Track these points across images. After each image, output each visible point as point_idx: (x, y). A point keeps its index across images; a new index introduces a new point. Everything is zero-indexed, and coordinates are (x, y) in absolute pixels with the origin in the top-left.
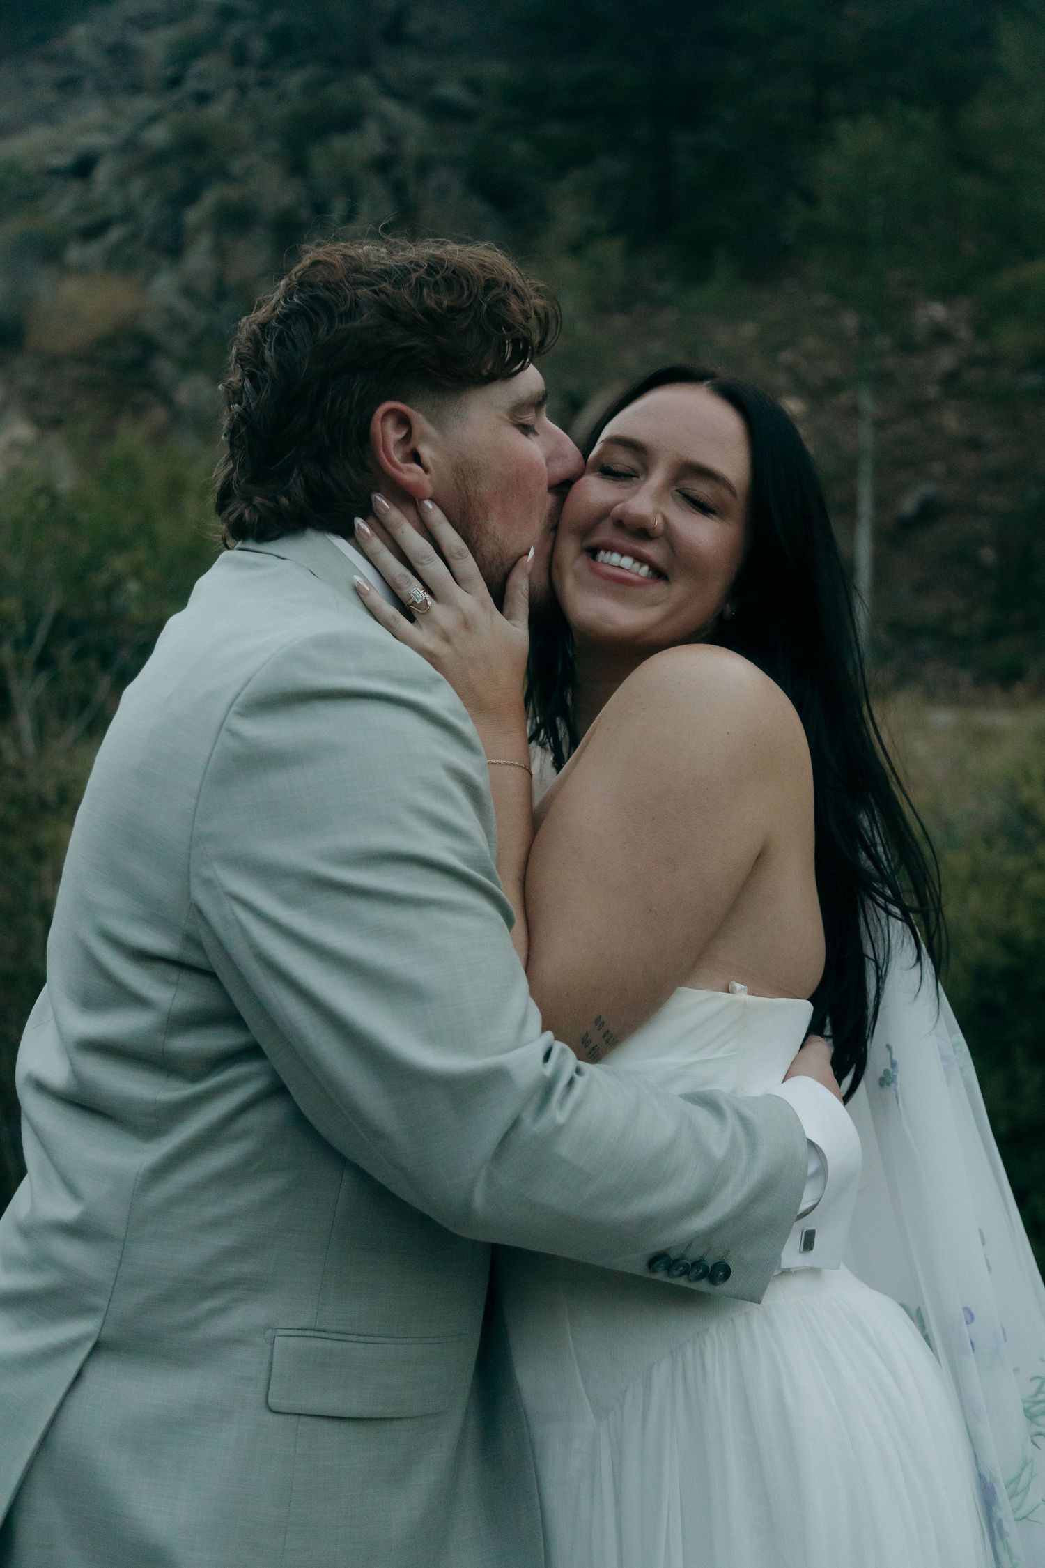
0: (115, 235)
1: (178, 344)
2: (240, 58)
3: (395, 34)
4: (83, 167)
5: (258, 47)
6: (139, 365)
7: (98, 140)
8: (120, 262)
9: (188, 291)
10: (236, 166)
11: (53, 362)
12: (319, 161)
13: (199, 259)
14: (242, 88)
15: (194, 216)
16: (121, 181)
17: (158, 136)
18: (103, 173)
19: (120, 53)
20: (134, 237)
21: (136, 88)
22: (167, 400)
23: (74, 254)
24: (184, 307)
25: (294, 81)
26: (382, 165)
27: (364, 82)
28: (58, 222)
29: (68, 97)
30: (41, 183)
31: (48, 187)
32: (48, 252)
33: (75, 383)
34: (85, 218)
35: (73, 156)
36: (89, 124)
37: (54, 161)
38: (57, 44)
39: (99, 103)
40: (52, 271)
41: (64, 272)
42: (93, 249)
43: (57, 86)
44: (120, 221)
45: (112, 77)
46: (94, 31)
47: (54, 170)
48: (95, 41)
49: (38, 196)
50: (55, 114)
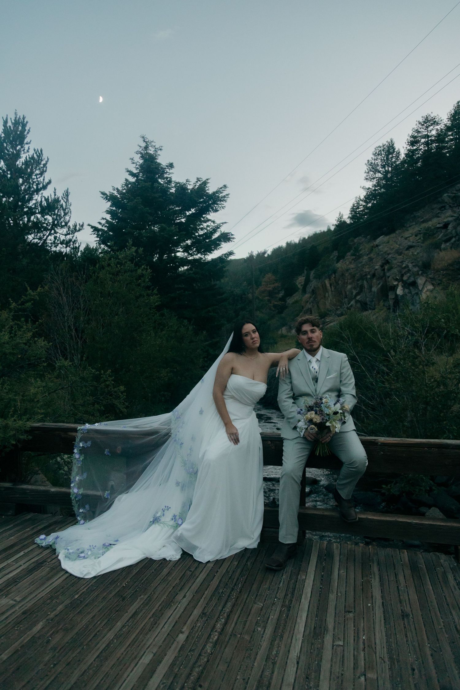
0: (454, 239)
4: (446, 226)
7: (450, 219)
8: (455, 246)
11: (438, 271)
16: (455, 228)
18: (450, 227)
19: (456, 198)
23: (443, 246)
28: (439, 239)
29: (442, 211)
30: (435, 231)
31: (437, 232)
32: (437, 246)
33: (443, 275)
34: (445, 238)
35: (444, 224)
36: (448, 216)
37: (438, 226)
38: (440, 199)
39: (450, 211)
40: (438, 250)
41: (441, 250)
42: (448, 244)
43: (440, 209)
44: (455, 237)
45: (453, 204)
46: (449, 194)
47: (438, 228)
48: (449, 197)
49: (435, 234)
50: (439, 215)
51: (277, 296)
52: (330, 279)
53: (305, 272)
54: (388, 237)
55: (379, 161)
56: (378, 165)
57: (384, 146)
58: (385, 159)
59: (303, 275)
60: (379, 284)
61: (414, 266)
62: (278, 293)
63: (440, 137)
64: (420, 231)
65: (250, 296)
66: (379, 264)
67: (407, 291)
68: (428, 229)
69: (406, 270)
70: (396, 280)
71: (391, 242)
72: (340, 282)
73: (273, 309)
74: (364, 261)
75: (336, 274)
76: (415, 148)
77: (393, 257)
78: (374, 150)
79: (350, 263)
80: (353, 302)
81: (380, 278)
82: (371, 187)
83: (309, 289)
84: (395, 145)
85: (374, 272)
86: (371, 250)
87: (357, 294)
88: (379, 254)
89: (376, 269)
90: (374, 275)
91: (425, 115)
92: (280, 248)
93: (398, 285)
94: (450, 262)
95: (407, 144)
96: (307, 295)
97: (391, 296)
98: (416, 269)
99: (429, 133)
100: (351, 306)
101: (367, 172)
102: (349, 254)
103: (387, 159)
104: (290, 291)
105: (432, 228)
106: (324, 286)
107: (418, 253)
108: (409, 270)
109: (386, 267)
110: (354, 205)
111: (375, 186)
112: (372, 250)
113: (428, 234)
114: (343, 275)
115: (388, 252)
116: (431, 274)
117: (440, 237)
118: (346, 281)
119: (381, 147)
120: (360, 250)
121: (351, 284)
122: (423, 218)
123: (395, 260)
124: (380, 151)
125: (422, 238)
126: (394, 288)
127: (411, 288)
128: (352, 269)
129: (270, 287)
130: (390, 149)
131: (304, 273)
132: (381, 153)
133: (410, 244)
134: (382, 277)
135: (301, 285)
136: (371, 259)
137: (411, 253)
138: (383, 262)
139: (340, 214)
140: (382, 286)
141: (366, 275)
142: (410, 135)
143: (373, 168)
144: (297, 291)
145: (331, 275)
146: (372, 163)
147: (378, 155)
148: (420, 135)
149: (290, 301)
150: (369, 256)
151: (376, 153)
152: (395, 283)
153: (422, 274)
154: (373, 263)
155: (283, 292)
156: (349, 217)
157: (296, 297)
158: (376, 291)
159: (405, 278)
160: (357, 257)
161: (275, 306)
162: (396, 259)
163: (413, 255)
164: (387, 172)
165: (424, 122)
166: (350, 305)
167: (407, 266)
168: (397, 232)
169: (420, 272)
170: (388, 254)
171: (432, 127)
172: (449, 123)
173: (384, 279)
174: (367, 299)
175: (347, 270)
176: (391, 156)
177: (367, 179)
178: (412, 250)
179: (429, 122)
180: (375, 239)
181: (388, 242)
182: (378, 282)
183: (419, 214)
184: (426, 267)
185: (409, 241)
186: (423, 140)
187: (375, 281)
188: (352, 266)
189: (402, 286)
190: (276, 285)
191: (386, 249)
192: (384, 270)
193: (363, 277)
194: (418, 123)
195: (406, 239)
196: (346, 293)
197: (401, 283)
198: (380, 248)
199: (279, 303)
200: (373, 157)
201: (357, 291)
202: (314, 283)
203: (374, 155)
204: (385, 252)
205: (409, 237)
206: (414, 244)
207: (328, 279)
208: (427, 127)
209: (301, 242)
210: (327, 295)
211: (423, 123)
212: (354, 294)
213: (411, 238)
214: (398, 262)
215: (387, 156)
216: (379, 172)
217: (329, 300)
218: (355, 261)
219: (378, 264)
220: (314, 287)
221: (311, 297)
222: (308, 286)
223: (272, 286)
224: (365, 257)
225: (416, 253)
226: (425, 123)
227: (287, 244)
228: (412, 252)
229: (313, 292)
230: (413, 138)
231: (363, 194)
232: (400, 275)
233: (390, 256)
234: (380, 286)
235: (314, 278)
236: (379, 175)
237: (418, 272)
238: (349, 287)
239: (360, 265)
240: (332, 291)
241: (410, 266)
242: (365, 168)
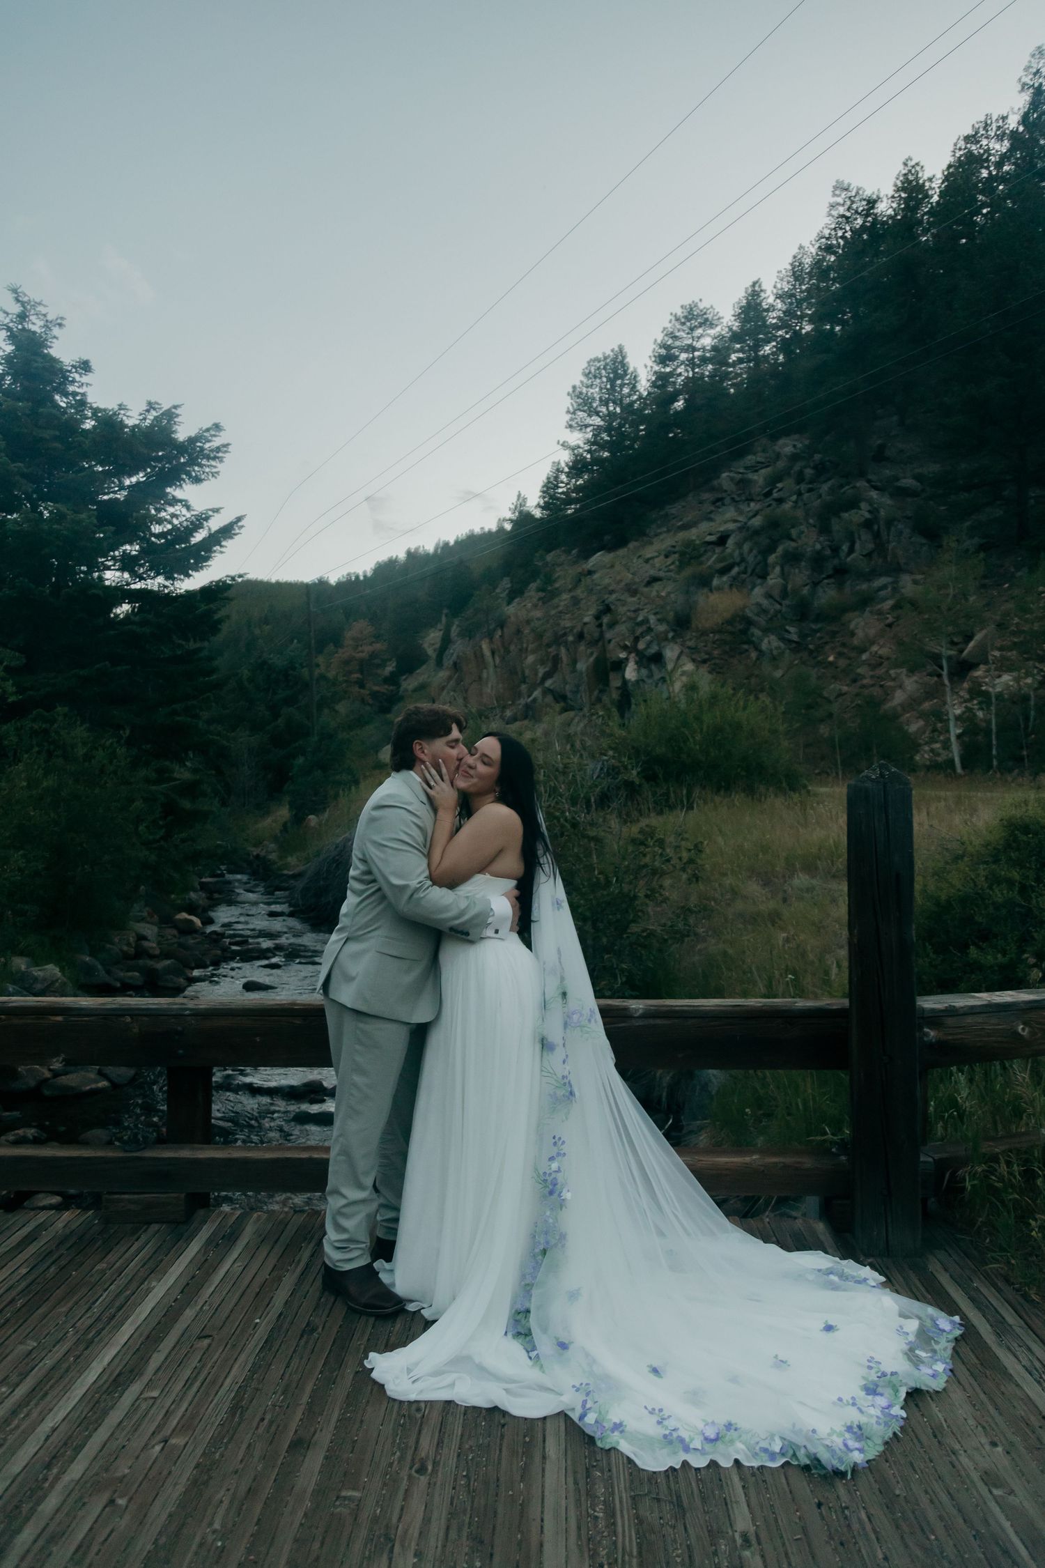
0: (736, 570)
1: (762, 621)
2: (800, 479)
3: (880, 457)
4: (722, 540)
5: (809, 472)
6: (744, 632)
7: (731, 526)
8: (737, 583)
9: (769, 596)
10: (794, 532)
11: (704, 633)
12: (836, 525)
13: (774, 579)
14: (800, 494)
15: (772, 558)
16: (739, 545)
17: (757, 522)
18: (730, 542)
19: (743, 483)
20: (745, 572)
21: (750, 499)
22: (757, 648)
23: (715, 582)
24: (765, 603)
25: (825, 487)
26: (868, 524)
27: (861, 484)
28: (710, 567)
29: (719, 507)
30: (702, 550)
31: (706, 551)
32: (704, 582)
33: (714, 643)
34: (722, 565)
35: (718, 535)
36: (727, 519)
37: (709, 538)
38: (715, 483)
39: (732, 509)
40: (706, 590)
41: (711, 591)
42: (725, 578)
43: (714, 503)
44: (738, 564)
45: (739, 495)
46: (732, 474)
47: (709, 543)
48: (732, 479)
49: (701, 556)
50: (712, 516)
51: (379, 671)
52: (490, 636)
53: (444, 619)
54: (612, 555)
55: (597, 389)
56: (594, 399)
57: (605, 358)
58: (609, 386)
59: (439, 626)
60: (592, 654)
61: (659, 620)
62: (382, 665)
63: (719, 354)
64: (674, 547)
65: (305, 672)
66: (592, 611)
67: (644, 672)
68: (689, 544)
69: (644, 628)
70: (625, 648)
71: (618, 567)
72: (512, 647)
73: (371, 701)
74: (562, 603)
75: (505, 630)
76: (668, 370)
77: (619, 600)
78: (586, 365)
79: (535, 606)
80: (537, 693)
81: (594, 643)
82: (582, 445)
83: (448, 662)
84: (627, 360)
85: (582, 629)
86: (578, 581)
87: (548, 675)
88: (592, 590)
89: (585, 624)
90: (581, 636)
91: (687, 302)
92: (392, 563)
93: (627, 659)
94: (727, 615)
95: (653, 359)
96: (443, 674)
97: (615, 682)
98: (662, 628)
99: (695, 343)
100: (535, 700)
101: (572, 410)
102: (533, 586)
103: (613, 386)
104: (410, 661)
105: (698, 542)
106: (479, 656)
107: (669, 594)
108: (650, 630)
109: (605, 620)
110: (548, 478)
111: (588, 442)
112: (580, 580)
113: (688, 555)
114: (519, 632)
115: (610, 588)
116: (691, 639)
117: (710, 563)
118: (525, 645)
119: (599, 361)
120: (555, 581)
121: (533, 652)
122: (681, 520)
123: (623, 605)
124: (599, 368)
125: (677, 563)
126: (619, 666)
127: (653, 667)
128: (538, 619)
129: (362, 652)
130: (616, 368)
131: (440, 621)
132: (600, 374)
133: (652, 572)
134: (597, 641)
135: (435, 650)
136: (576, 601)
137: (654, 593)
138: (601, 608)
139: (519, 496)
140: (597, 660)
141: (565, 634)
142: (659, 341)
143: (584, 403)
144: (424, 662)
145: (495, 630)
146: (581, 393)
147: (595, 377)
148: (678, 343)
149: (409, 684)
150: (572, 594)
151: (590, 373)
152: (623, 655)
153: (673, 638)
154: (579, 609)
155: (394, 664)
156: (538, 506)
157: (422, 675)
158: (584, 669)
159: (641, 646)
160: (548, 594)
161: (374, 695)
162: (624, 603)
163: (658, 596)
164: (611, 415)
165: (686, 317)
166: (531, 698)
167: (646, 621)
168: (632, 545)
169: (671, 635)
170: (611, 592)
171: (700, 331)
172: (736, 326)
173: (600, 644)
174: (568, 687)
175: (528, 622)
176: (619, 382)
177: (571, 426)
178: (657, 586)
179: (694, 318)
180: (587, 555)
181: (612, 566)
182: (589, 651)
183: (673, 511)
184: (682, 623)
185: (653, 566)
186: (683, 356)
187: (582, 648)
188: (538, 614)
189: (637, 663)
190: (378, 646)
191: (607, 581)
192: (600, 625)
193: (558, 639)
194: (673, 319)
195: (647, 561)
196: (523, 672)
197: (633, 655)
198: (596, 576)
199: (384, 689)
200: (585, 380)
201: (547, 669)
202: (459, 647)
203: (587, 375)
204: (605, 588)
205: (652, 558)
206: (661, 574)
207: (487, 641)
208: (692, 329)
209: (439, 551)
210: (485, 675)
211: (683, 320)
212: (540, 675)
213: (656, 560)
214: (629, 611)
215: (612, 381)
216: (597, 413)
217: (490, 686)
218: (544, 603)
219: (590, 613)
220: (458, 657)
221: (450, 678)
222: (447, 652)
223: (368, 649)
224: (565, 596)
225: (663, 594)
226: (689, 320)
227: (409, 553)
228: (657, 591)
229: (456, 666)
230: (665, 349)
231: (565, 457)
232: (632, 639)
233: (614, 596)
234: (592, 659)
235: (459, 635)
236: (597, 421)
237: (666, 632)
238: (531, 659)
239: (553, 612)
240: (495, 666)
241: (652, 619)
242: (568, 403)
